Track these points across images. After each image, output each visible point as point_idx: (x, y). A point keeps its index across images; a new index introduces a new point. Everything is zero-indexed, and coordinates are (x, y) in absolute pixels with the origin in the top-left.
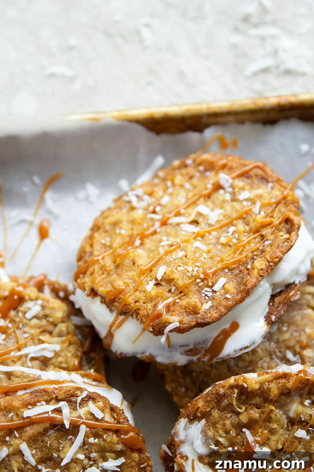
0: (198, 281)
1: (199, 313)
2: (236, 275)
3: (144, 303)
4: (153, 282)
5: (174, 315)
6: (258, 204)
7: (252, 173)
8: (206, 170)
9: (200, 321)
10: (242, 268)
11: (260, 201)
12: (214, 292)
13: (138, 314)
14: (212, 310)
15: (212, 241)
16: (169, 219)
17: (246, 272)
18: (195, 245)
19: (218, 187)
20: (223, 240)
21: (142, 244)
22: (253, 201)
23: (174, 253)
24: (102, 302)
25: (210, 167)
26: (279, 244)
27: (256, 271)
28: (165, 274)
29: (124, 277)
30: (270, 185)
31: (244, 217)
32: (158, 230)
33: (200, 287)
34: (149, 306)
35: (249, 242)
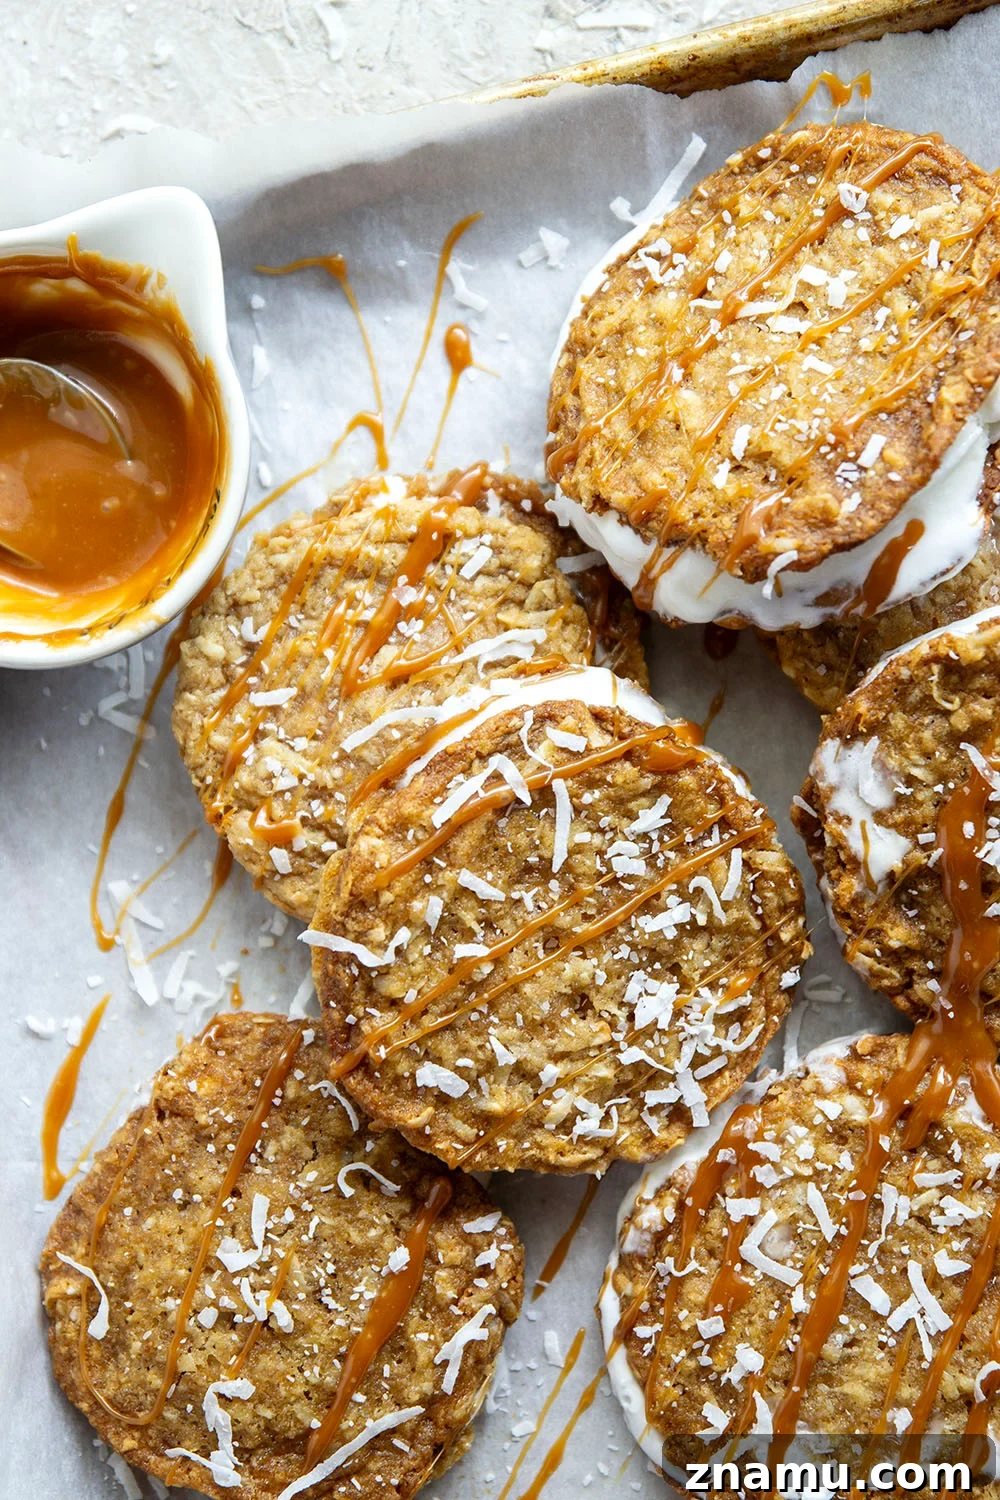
0: (824, 449)
1: (835, 524)
2: (906, 424)
3: (715, 516)
4: (727, 465)
5: (784, 535)
6: (934, 245)
7: (909, 168)
8: (805, 171)
9: (840, 540)
10: (917, 404)
11: (938, 238)
12: (862, 469)
13: (705, 541)
14: (863, 512)
15: (843, 351)
16: (739, 305)
17: (926, 412)
18: (805, 368)
19: (838, 213)
20: (866, 344)
21: (687, 377)
22: (919, 237)
23: (763, 391)
24: (620, 521)
25: (814, 161)
26: (990, 338)
27: (947, 410)
28: (749, 443)
29: (662, 461)
30: (956, 188)
31: (906, 279)
32: (719, 337)
33: (829, 462)
34: (727, 521)
35: (924, 341)
